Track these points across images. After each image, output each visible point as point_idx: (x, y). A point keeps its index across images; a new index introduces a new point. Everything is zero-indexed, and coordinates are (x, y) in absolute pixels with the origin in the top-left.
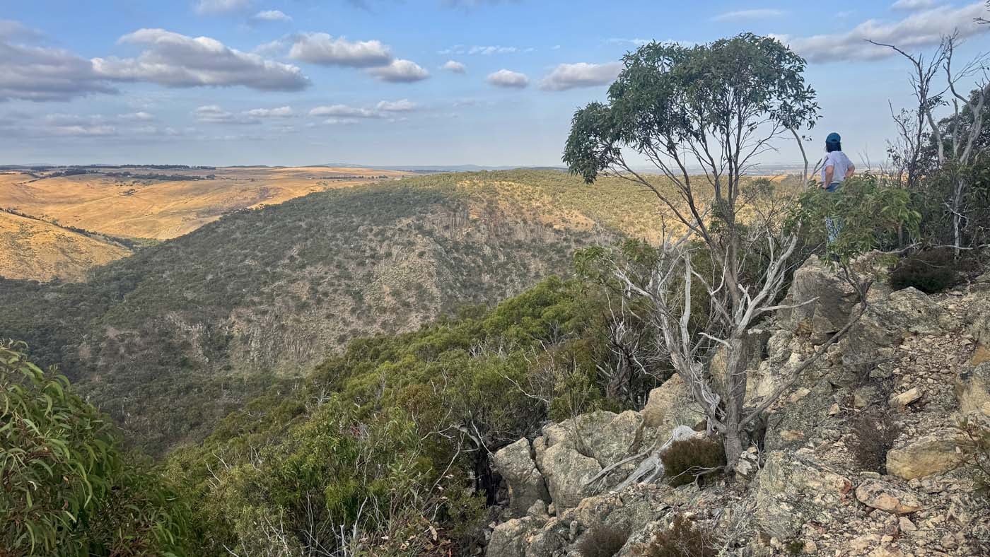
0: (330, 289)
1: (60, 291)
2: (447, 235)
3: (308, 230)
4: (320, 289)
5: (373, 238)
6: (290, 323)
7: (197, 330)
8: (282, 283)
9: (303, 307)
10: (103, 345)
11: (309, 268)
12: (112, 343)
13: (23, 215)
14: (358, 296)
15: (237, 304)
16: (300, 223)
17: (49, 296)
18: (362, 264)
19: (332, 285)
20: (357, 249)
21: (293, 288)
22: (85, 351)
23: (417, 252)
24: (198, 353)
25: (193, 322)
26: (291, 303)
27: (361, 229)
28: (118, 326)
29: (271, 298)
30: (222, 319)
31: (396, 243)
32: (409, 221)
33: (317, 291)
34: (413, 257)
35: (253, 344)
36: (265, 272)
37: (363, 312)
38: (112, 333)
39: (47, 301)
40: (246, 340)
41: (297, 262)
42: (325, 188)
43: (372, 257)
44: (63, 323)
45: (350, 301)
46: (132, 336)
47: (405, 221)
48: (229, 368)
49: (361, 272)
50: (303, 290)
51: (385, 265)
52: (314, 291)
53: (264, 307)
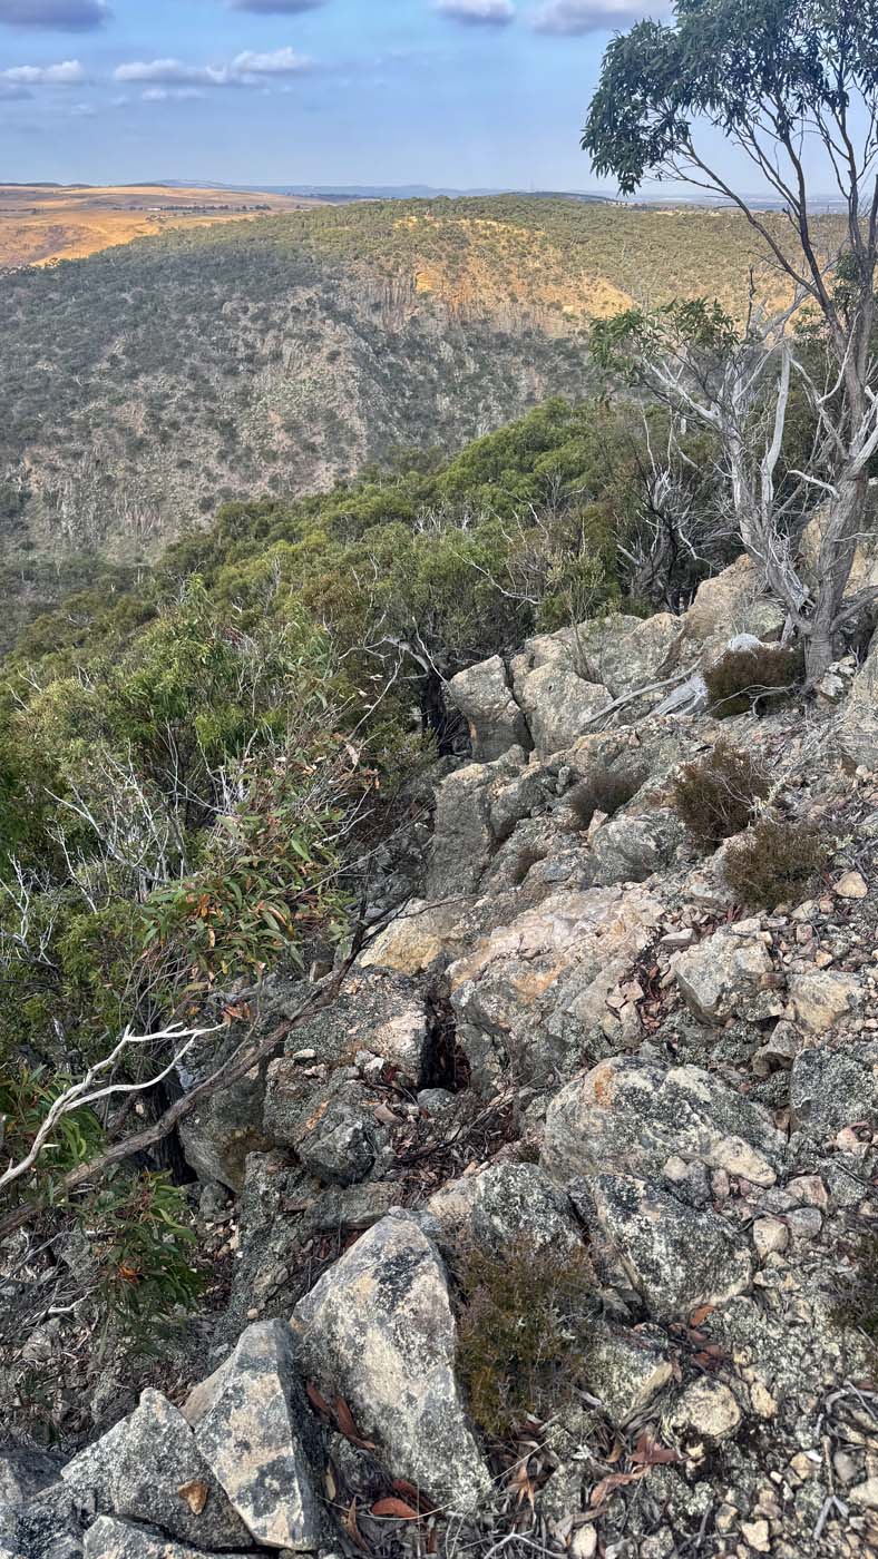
0: (182, 417)
2: (377, 321)
3: (137, 308)
4: (164, 415)
5: (249, 324)
6: (120, 474)
8: (102, 403)
9: (139, 446)
11: (143, 379)
14: (229, 430)
15: (32, 439)
16: (123, 295)
18: (232, 372)
19: (185, 409)
20: (222, 344)
21: (120, 412)
23: (326, 352)
26: (119, 440)
27: (227, 308)
29: (85, 432)
30: (10, 466)
31: (290, 335)
32: (310, 293)
33: (160, 420)
34: (319, 360)
35: (64, 508)
36: (71, 384)
37: (239, 459)
40: (52, 500)
41: (123, 367)
42: (161, 228)
43: (249, 359)
45: (215, 438)
47: (302, 295)
48: (29, 547)
49: (232, 387)
50: (135, 416)
51: (273, 375)
52: (154, 419)
53: (75, 446)
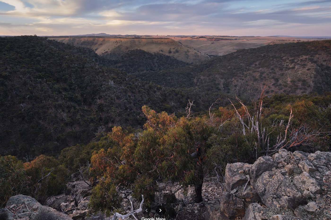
0: (267, 76)
1: (193, 66)
2: (324, 63)
3: (264, 57)
4: (263, 75)
5: (288, 62)
6: (250, 84)
7: (222, 81)
8: (251, 72)
9: (256, 80)
10: (200, 80)
11: (261, 69)
12: (202, 80)
13: (188, 47)
14: (277, 80)
15: (236, 76)
16: (262, 54)
17: (191, 67)
18: (281, 70)
19: (268, 75)
20: (281, 64)
21: (254, 74)
22: (195, 81)
23: (307, 68)
24: (221, 86)
25: (222, 78)
26: (252, 78)
27: (284, 58)
28: (204, 76)
29: (246, 77)
30: (230, 79)
31: (298, 64)
32: (307, 57)
33: (262, 76)
34: (305, 70)
35: (237, 87)
36: (246, 68)
37: (278, 85)
38: (202, 78)
39: (190, 68)
40: (236, 86)
41: (257, 66)
42: (273, 44)
43: (286, 68)
44: (192, 73)
45: (273, 81)
46: (206, 79)
47: (304, 57)
48: (228, 92)
49: (280, 72)
50: (257, 75)
51: (291, 71)
52: (261, 76)
53: (243, 78)
